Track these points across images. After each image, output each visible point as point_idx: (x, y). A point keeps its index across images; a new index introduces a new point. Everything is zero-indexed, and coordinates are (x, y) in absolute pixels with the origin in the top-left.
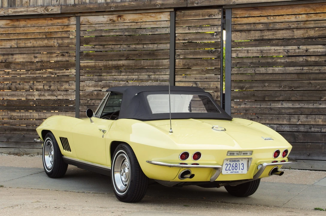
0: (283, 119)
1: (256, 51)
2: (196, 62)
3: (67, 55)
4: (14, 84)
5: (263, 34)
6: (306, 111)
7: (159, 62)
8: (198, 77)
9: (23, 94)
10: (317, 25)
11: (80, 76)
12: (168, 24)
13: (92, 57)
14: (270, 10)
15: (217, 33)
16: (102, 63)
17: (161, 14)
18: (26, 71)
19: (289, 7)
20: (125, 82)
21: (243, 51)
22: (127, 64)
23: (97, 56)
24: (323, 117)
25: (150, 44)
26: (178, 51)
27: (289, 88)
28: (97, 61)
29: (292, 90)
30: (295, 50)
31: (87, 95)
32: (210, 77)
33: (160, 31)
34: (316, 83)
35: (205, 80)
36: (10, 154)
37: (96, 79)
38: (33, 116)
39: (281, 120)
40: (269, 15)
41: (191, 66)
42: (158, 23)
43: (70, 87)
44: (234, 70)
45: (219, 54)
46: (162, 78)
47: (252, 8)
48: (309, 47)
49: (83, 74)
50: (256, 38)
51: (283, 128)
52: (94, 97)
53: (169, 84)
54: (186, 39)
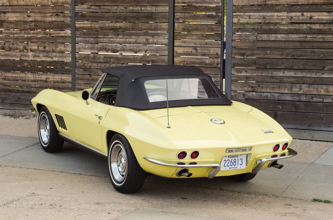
0: (284, 88)
1: (259, 17)
2: (195, 27)
3: (61, 15)
4: (7, 44)
6: (309, 81)
7: (158, 26)
8: (198, 42)
9: (16, 55)
11: (76, 38)
13: (87, 18)
16: (98, 25)
18: (20, 30)
20: (123, 45)
21: (245, 17)
22: (124, 27)
23: (93, 17)
24: (325, 87)
25: (148, 7)
26: (177, 15)
27: (291, 56)
28: (93, 22)
29: (295, 59)
30: (299, 16)
31: (83, 58)
32: (210, 43)
34: (319, 52)
35: (205, 46)
36: (5, 115)
37: (92, 41)
38: (28, 77)
39: (282, 89)
41: (191, 31)
43: (65, 49)
44: (235, 36)
45: (220, 19)
46: (161, 42)
48: (313, 14)
49: (79, 36)
50: (259, 3)
51: (284, 98)
52: (90, 60)
53: (168, 48)
54: (185, 2)
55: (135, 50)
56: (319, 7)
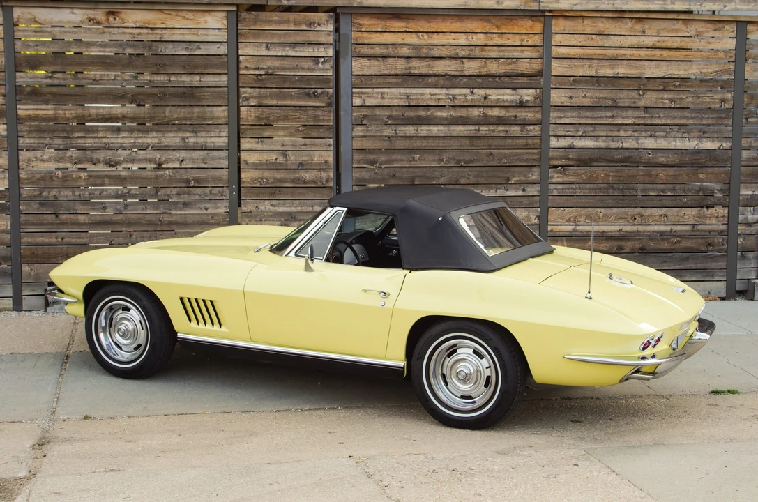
1: (398, 96)
2: (283, 114)
5: (410, 65)
7: (206, 112)
8: (289, 142)
10: (502, 54)
11: (19, 139)
12: (223, 36)
13: (46, 98)
14: (422, 22)
15: (326, 59)
16: (73, 112)
17: (207, 14)
19: (456, 18)
20: (130, 151)
21: (374, 95)
22: (132, 115)
23: (61, 95)
25: (183, 75)
26: (246, 92)
27: (456, 163)
28: (60, 106)
29: (462, 166)
30: (465, 95)
31: (39, 179)
32: (312, 143)
33: (206, 49)
34: (500, 154)
35: (303, 148)
37: (59, 145)
40: (421, 30)
41: (273, 121)
42: (201, 32)
44: (358, 130)
45: (330, 99)
46: (212, 142)
47: (391, 16)
48: (489, 91)
49: (26, 134)
50: (398, 72)
52: (56, 183)
53: (227, 154)
54: (261, 67)
55: (157, 159)
56: (497, 79)
